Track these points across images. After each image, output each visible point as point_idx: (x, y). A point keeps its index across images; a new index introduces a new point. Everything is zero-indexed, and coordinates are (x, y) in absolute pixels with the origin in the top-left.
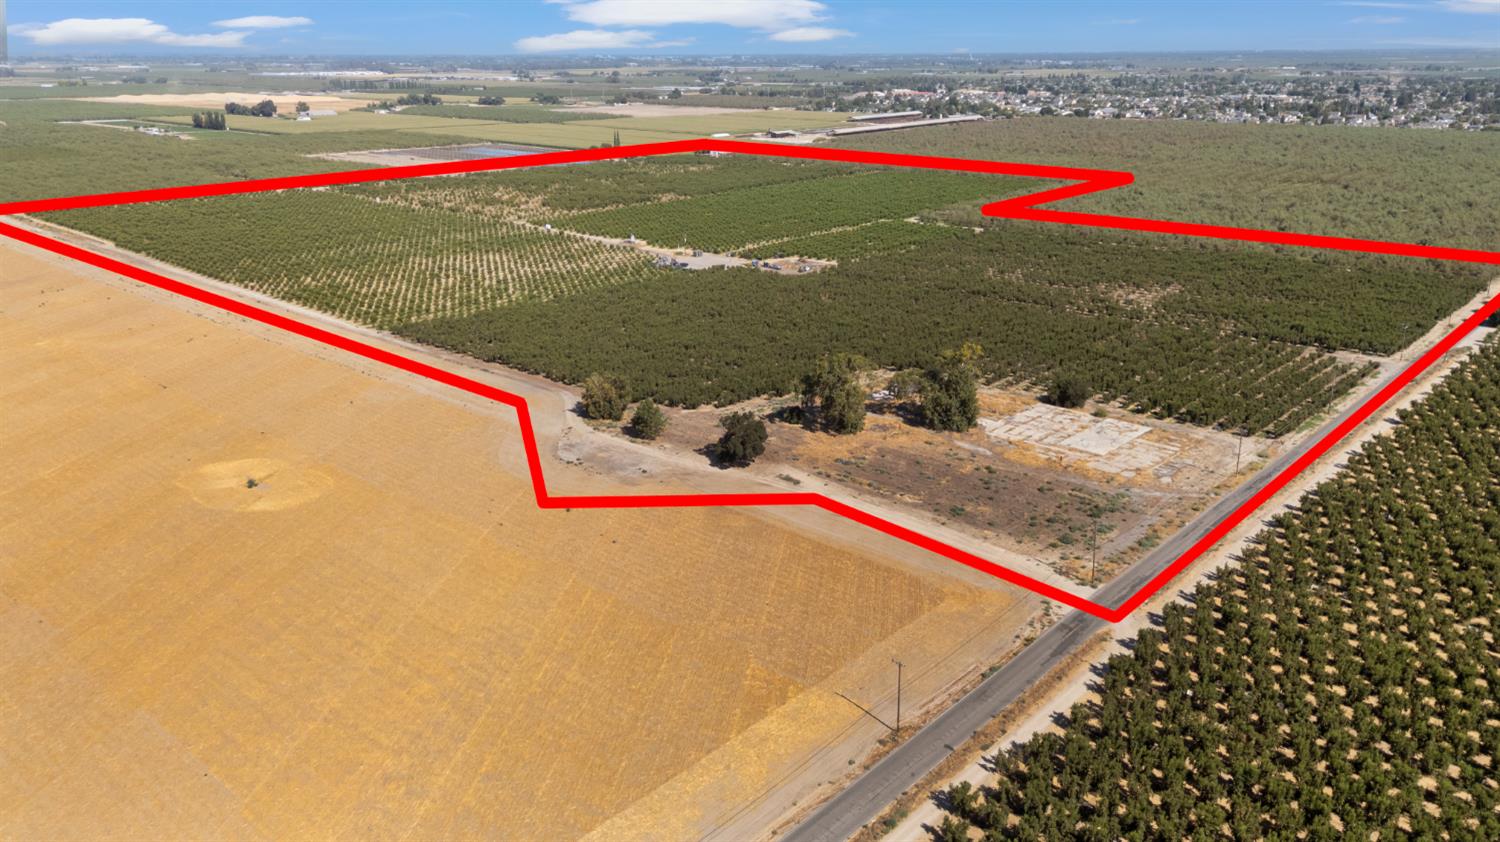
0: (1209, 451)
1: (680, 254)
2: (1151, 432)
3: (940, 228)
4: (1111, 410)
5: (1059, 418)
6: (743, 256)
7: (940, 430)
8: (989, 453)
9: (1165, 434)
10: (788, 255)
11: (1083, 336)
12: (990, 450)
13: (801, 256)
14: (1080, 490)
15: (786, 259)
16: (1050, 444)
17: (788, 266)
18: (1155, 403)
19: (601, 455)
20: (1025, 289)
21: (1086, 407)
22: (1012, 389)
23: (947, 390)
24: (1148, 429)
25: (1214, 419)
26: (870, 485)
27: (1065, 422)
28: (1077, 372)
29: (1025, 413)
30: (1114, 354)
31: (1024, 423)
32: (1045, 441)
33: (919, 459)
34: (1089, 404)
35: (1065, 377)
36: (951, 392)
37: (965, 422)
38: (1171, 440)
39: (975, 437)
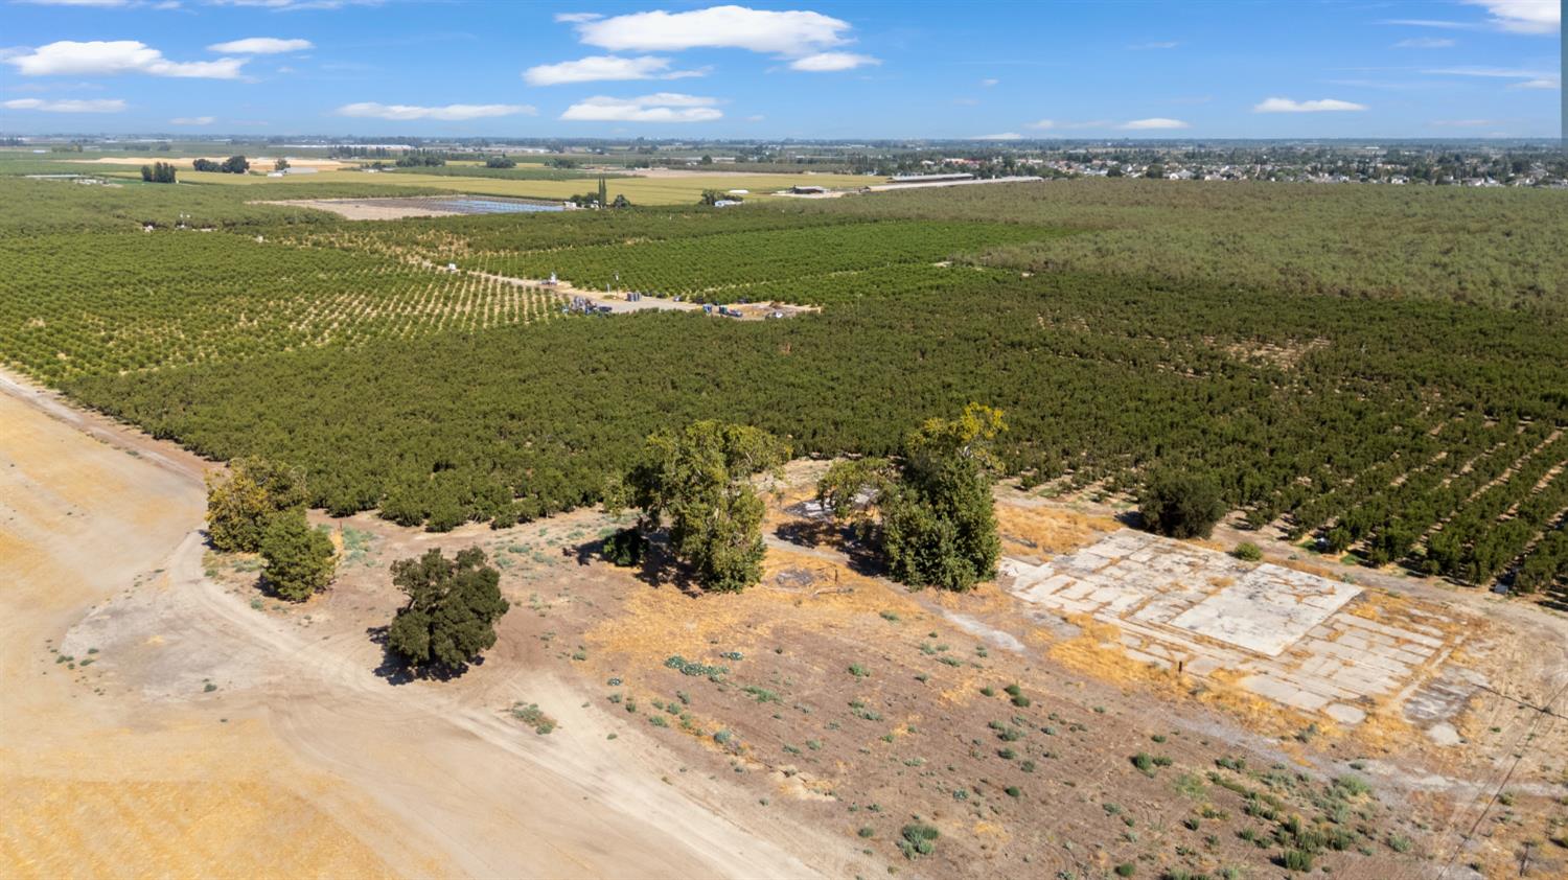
0: (1511, 647)
1: (610, 297)
2: (1363, 597)
3: (975, 272)
4: (1265, 543)
5: (1166, 561)
6: (699, 300)
7: (919, 585)
8: (1017, 646)
9: (1392, 603)
10: (758, 300)
11: (1193, 408)
12: (1021, 638)
13: (778, 301)
14: (1238, 766)
15: (754, 305)
16: (1151, 625)
17: (751, 312)
18: (1355, 533)
19: (159, 639)
20: (1089, 340)
21: (1214, 537)
22: (1071, 498)
23: (934, 503)
24: (1355, 590)
25: (1492, 568)
26: (716, 738)
27: (1178, 570)
28: (1191, 469)
29: (1096, 549)
30: (1252, 437)
31: (1094, 572)
32: (1140, 615)
33: (859, 663)
34: (1220, 529)
35: (1170, 478)
36: (941, 505)
37: (972, 569)
38: (1413, 619)
39: (990, 604)
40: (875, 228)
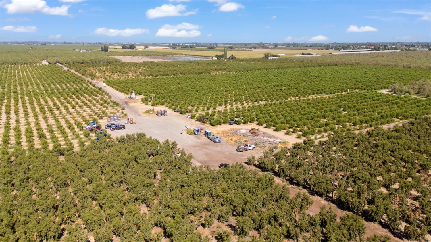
40: (336, 68)
